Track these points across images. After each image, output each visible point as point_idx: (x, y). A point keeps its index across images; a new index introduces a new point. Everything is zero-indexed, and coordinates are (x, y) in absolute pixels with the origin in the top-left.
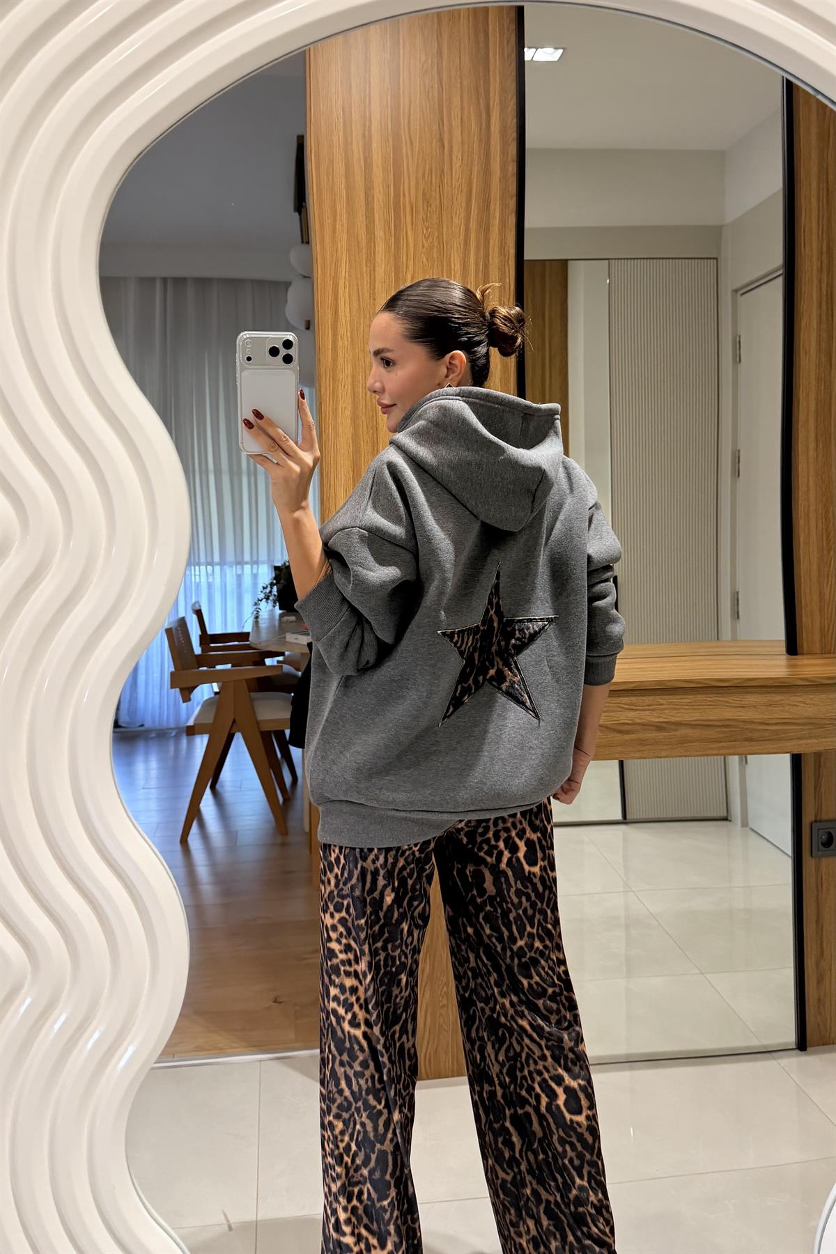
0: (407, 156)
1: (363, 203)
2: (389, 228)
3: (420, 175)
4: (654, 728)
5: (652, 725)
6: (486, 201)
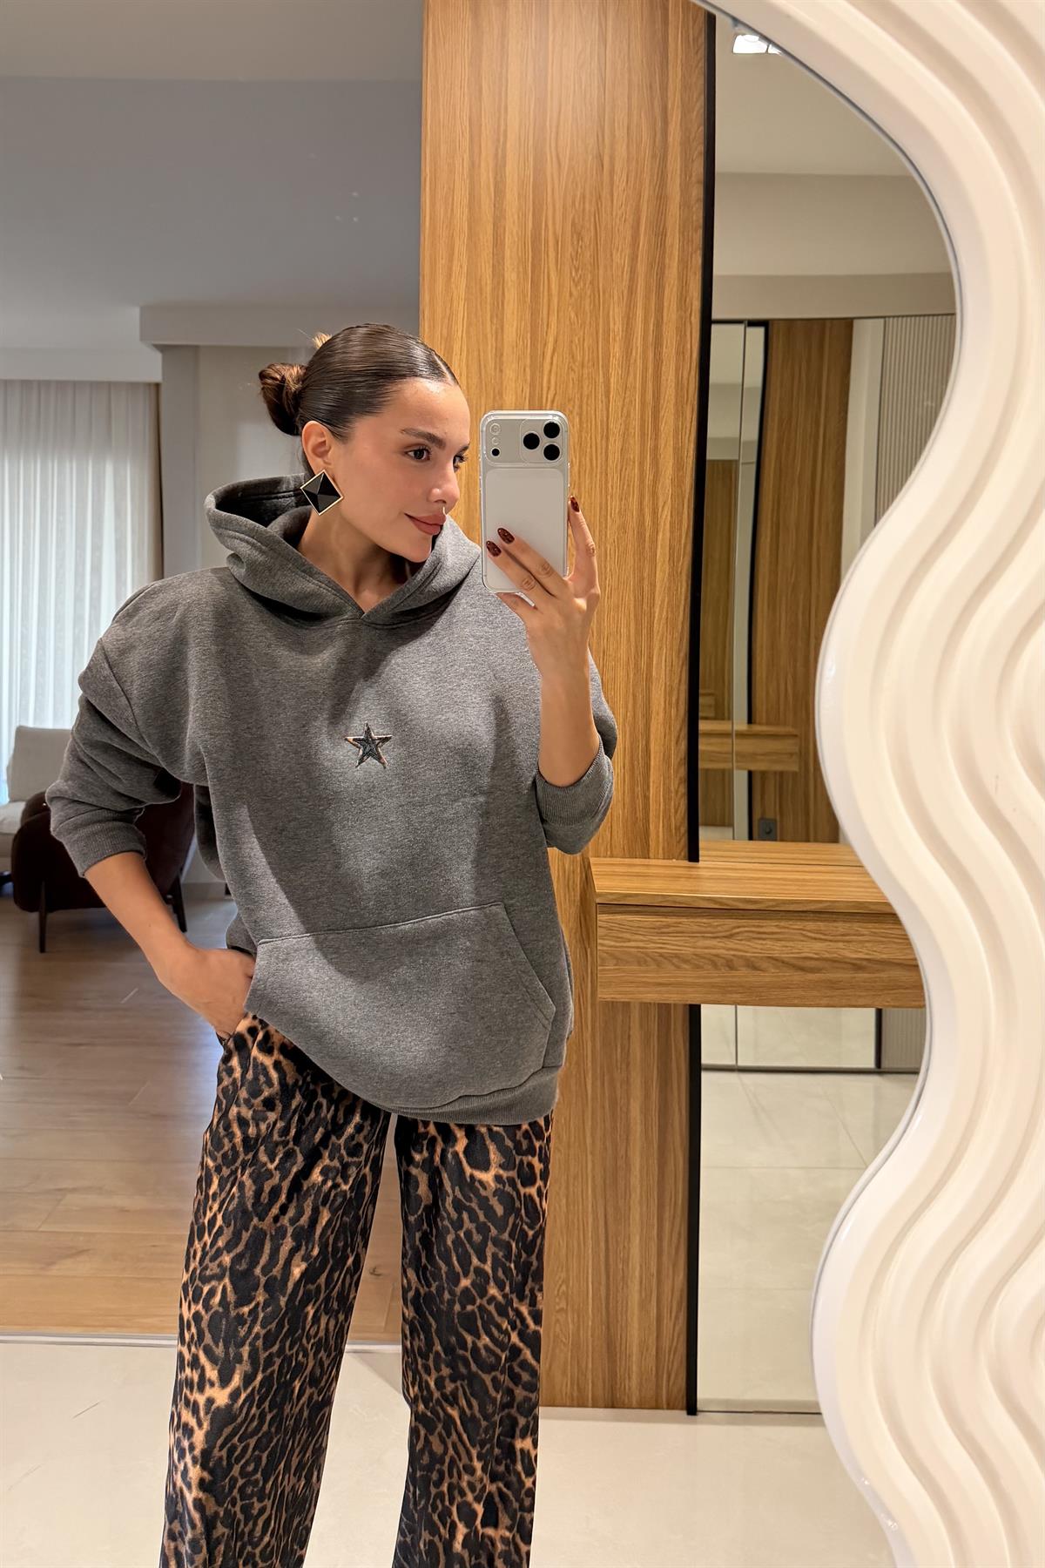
0: (552, 180)
1: (490, 237)
2: (525, 269)
3: (569, 201)
4: (850, 966)
5: (846, 963)
6: (660, 234)
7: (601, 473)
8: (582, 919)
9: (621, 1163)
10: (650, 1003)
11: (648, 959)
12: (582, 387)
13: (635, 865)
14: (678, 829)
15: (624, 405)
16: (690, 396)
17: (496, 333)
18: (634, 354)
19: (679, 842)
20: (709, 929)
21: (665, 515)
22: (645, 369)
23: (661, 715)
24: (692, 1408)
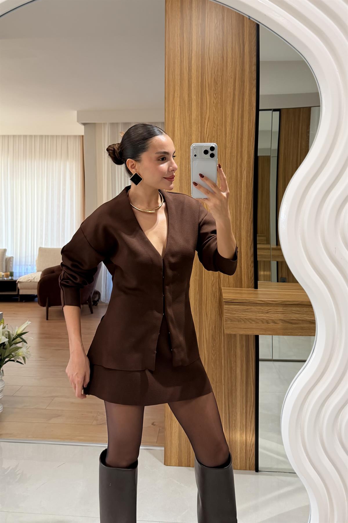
0: (207, 65)
1: (187, 85)
2: (198, 95)
3: (213, 72)
5: (307, 321)
6: (243, 82)
7: (224, 161)
8: (220, 308)
9: (233, 388)
10: (243, 335)
11: (242, 320)
12: (217, 133)
13: (237, 290)
14: (251, 278)
15: (231, 138)
16: (252, 134)
17: (189, 115)
18: (234, 121)
19: (251, 282)
20: (261, 310)
21: (245, 173)
22: (238, 126)
23: (245, 240)
24: (257, 470)
